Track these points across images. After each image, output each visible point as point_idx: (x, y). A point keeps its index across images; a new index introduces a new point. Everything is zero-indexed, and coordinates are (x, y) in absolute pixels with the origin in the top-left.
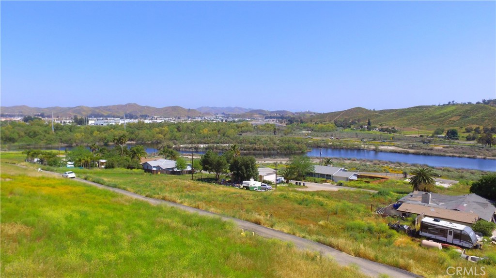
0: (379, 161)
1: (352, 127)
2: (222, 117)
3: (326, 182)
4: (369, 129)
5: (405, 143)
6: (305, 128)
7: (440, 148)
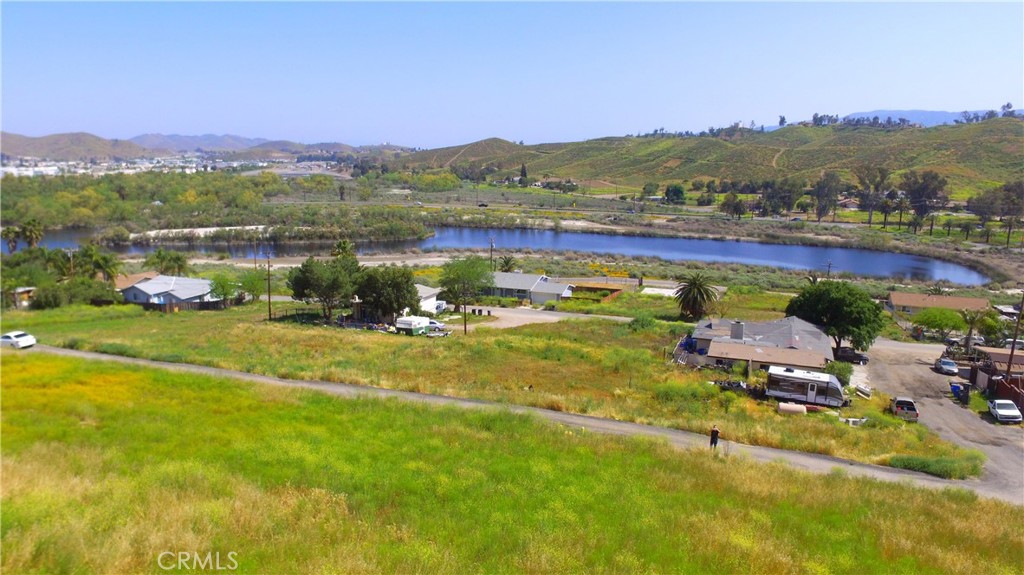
0: (575, 253)
1: (489, 179)
2: (198, 157)
3: (521, 304)
4: (524, 183)
5: (602, 214)
6: (395, 182)
7: (661, 221)
